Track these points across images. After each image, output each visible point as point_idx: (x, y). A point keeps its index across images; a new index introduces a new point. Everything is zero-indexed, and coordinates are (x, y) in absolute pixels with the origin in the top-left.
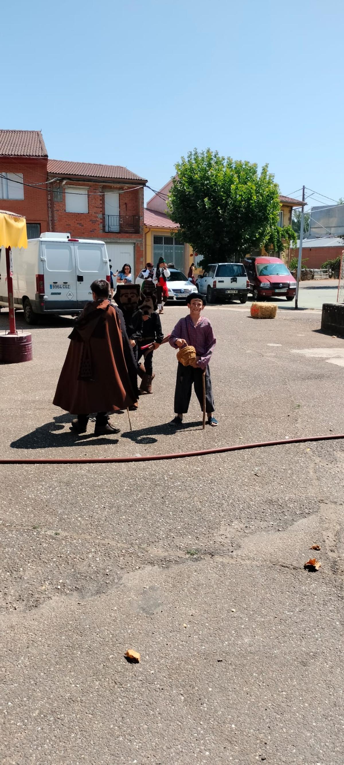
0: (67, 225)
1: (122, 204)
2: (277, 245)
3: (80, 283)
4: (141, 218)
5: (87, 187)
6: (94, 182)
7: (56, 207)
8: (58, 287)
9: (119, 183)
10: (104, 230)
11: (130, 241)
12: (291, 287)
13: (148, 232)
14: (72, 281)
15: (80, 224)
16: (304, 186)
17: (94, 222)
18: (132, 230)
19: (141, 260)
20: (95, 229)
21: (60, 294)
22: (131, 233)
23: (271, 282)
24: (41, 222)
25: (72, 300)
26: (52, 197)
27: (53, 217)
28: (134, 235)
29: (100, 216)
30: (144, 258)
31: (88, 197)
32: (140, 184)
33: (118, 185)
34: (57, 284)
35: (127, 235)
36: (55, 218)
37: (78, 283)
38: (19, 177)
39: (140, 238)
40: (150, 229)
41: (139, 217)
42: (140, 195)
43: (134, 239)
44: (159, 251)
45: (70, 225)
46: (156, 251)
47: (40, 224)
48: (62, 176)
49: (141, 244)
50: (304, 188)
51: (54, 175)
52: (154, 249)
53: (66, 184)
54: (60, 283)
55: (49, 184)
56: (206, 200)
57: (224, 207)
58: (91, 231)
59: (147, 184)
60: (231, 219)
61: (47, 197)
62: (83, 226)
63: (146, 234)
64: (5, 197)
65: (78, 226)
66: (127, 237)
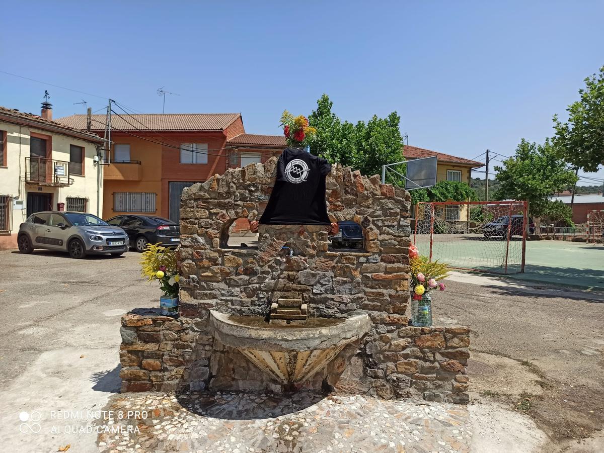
5: (260, 153)
6: (265, 149)
26: (229, 161)
38: (203, 147)
48: (236, 145)
51: (230, 144)
53: (239, 150)
55: (227, 151)
61: (226, 161)
64: (194, 162)
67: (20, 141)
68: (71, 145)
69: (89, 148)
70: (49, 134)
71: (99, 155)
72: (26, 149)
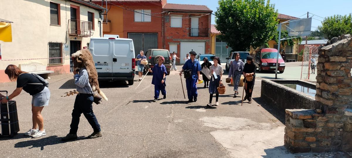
0: (171, 33)
1: (200, 23)
2: (289, 42)
3: (115, 63)
4: (209, 29)
5: (182, 15)
6: (185, 12)
7: (166, 25)
8: (101, 65)
9: (198, 12)
10: (190, 35)
11: (203, 41)
12: (280, 66)
13: (212, 36)
14: (110, 61)
15: (177, 33)
16: (308, 12)
17: (185, 32)
18: (204, 35)
19: (209, 50)
20: (185, 35)
21: (101, 69)
22: (204, 37)
23: (268, 62)
24: (158, 32)
25: (109, 72)
26: (164, 20)
27: (164, 29)
28: (205, 38)
29: (188, 29)
30: (210, 49)
31: (182, 20)
32: (208, 13)
33: (198, 14)
34: (100, 63)
35: (202, 37)
36: (165, 30)
37: (113, 62)
38: (149, 11)
39: (208, 39)
40: (213, 34)
41: (208, 29)
42: (209, 18)
43: (205, 39)
44: (219, 45)
45: (172, 33)
46: (218, 46)
47: (158, 33)
48: (168, 10)
49: (209, 42)
50: (308, 13)
51: (165, 10)
52: (216, 44)
53: (170, 14)
54: (102, 62)
55: (163, 14)
56: (230, 18)
57: (240, 22)
58: (183, 36)
59: (212, 13)
60: (244, 28)
61: (162, 20)
62: (179, 33)
63: (211, 37)
64: (142, 21)
65: (176, 33)
66: (202, 39)
67: (66, 9)
68: (88, 12)
69: (96, 14)
70: (78, 5)
71: (100, 17)
72: (69, 13)
